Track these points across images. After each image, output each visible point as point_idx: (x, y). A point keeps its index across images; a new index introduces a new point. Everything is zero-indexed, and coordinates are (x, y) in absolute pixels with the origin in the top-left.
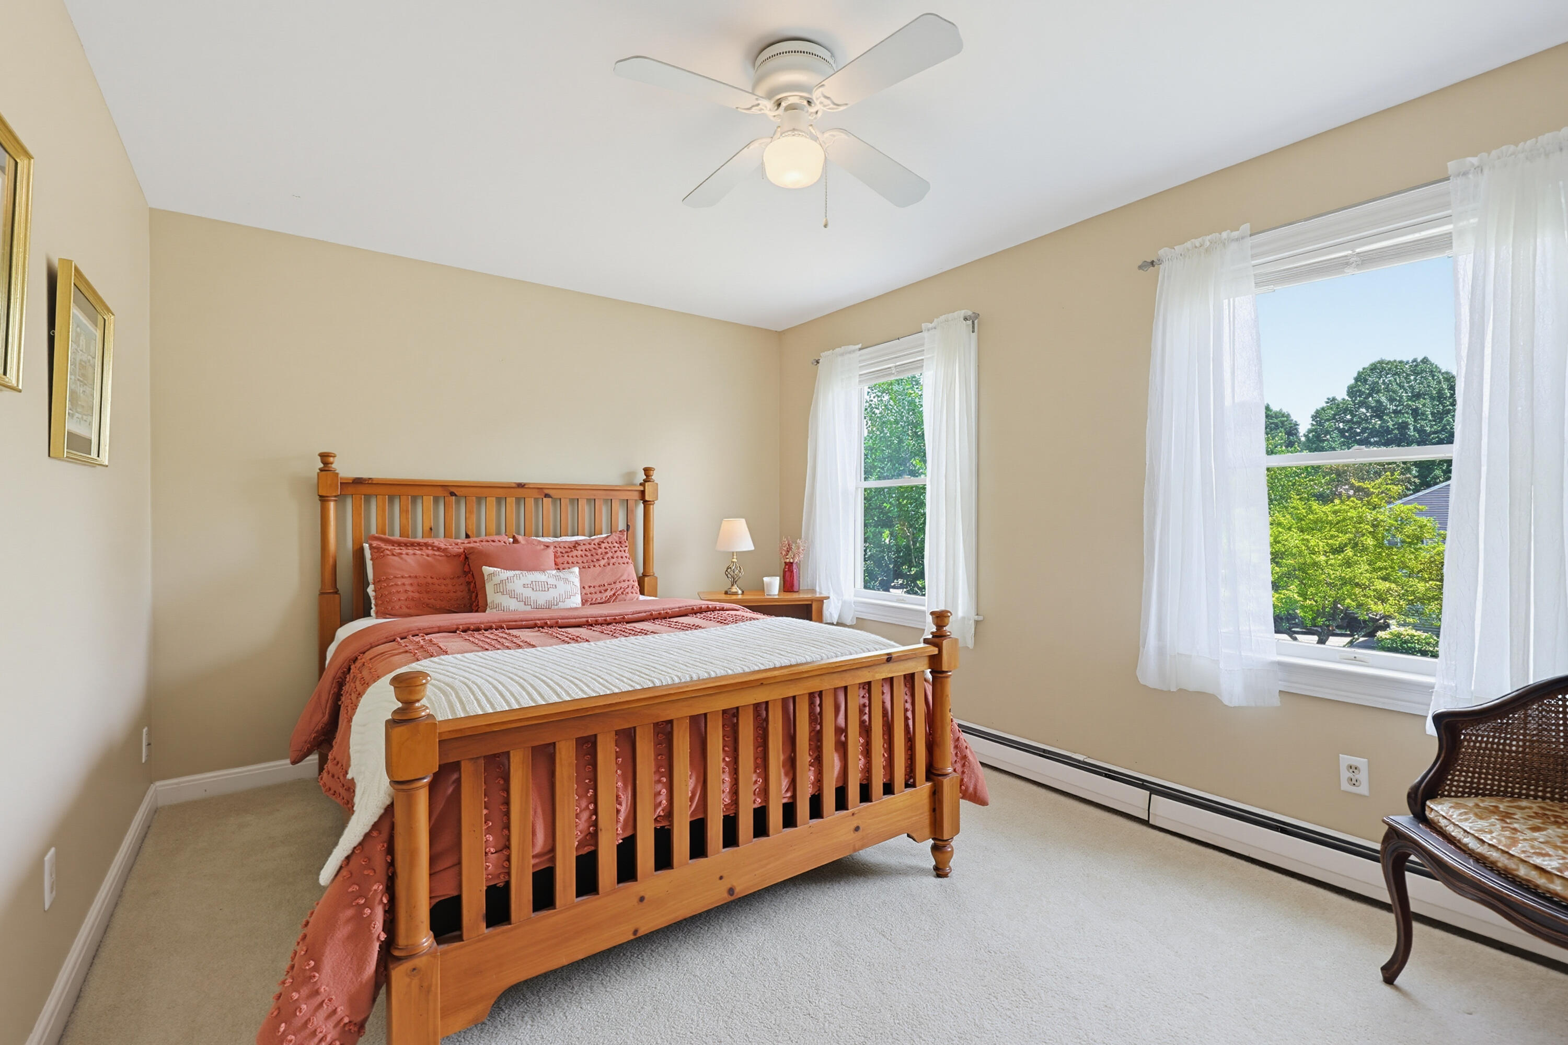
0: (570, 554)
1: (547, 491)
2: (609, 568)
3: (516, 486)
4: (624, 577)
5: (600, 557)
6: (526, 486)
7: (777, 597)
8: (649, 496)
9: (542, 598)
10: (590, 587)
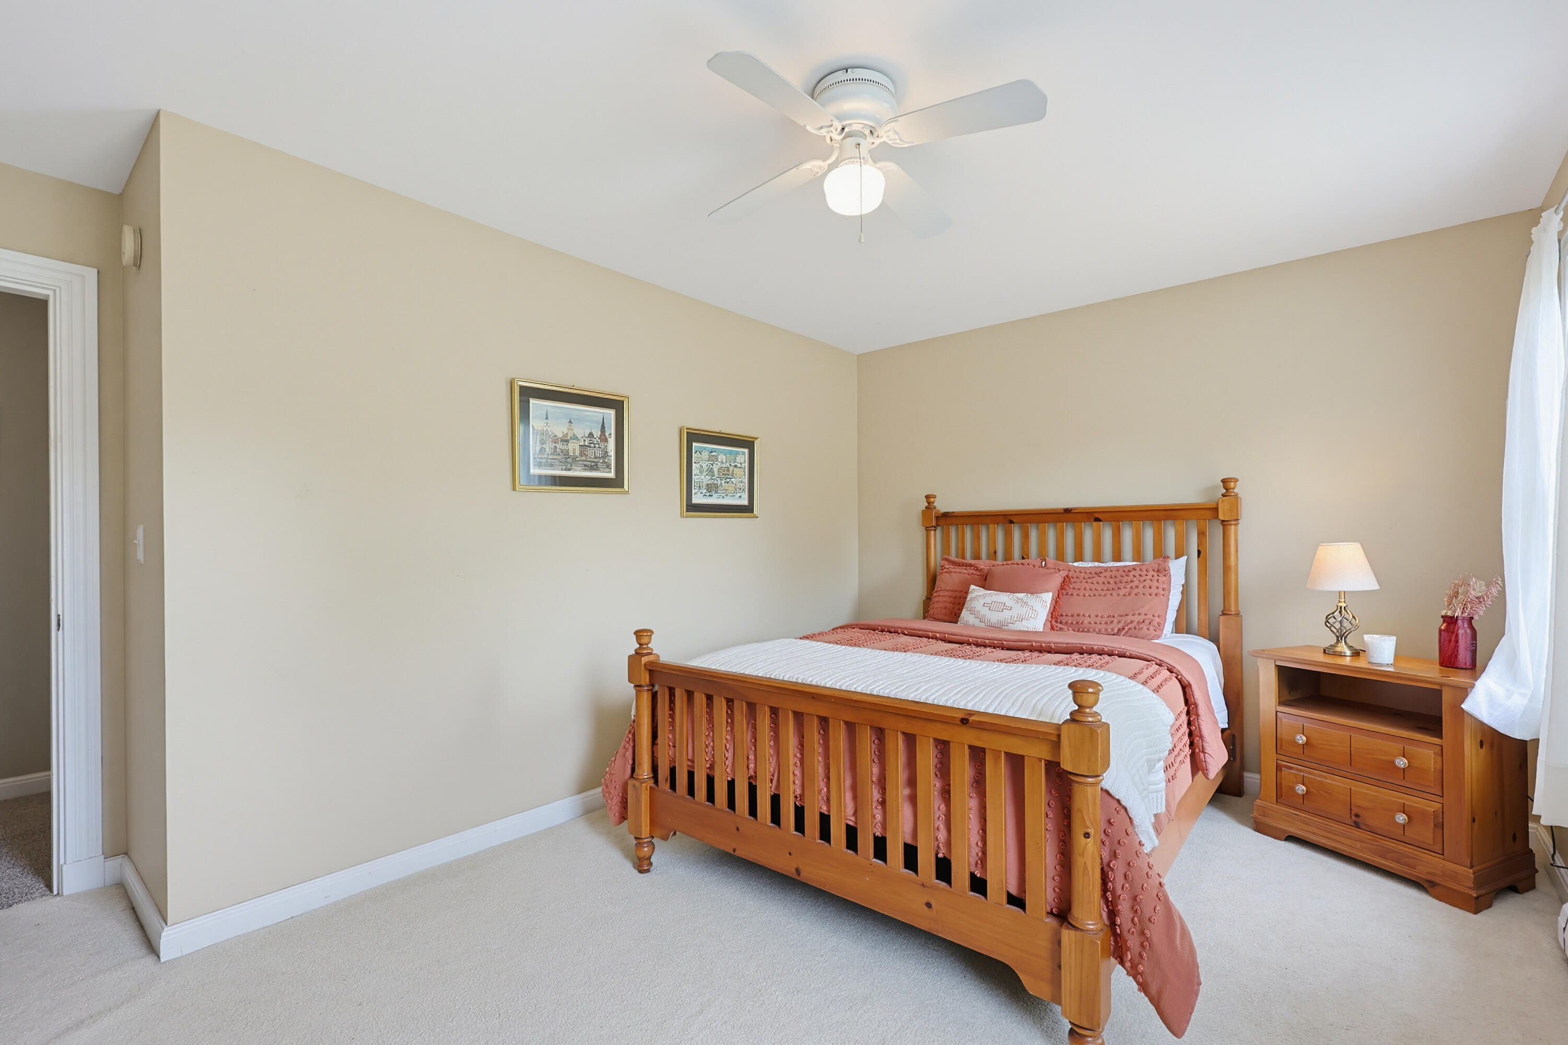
0: (1095, 580)
1: (1097, 515)
2: (1128, 598)
3: (1063, 512)
4: (1142, 611)
5: (1122, 586)
6: (1072, 511)
7: (1391, 669)
8: (1224, 514)
9: (994, 617)
10: (1097, 616)
